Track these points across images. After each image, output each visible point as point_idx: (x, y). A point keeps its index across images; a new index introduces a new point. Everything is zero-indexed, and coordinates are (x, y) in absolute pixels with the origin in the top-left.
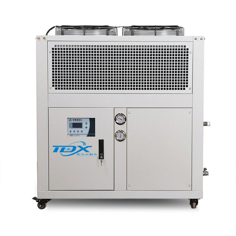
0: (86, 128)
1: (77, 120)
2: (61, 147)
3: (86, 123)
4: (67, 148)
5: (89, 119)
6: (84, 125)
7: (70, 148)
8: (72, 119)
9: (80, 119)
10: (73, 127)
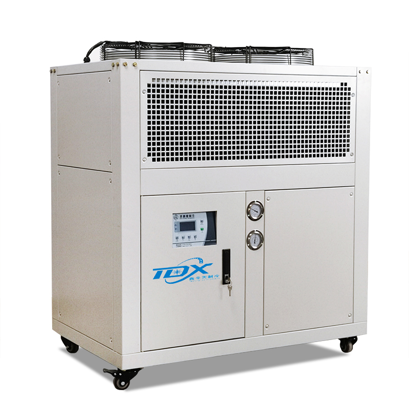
0: (202, 230)
1: (187, 216)
2: (166, 270)
3: (202, 221)
4: (175, 270)
5: (206, 213)
6: (198, 225)
7: (179, 269)
8: (179, 215)
9: (192, 214)
10: (181, 230)
